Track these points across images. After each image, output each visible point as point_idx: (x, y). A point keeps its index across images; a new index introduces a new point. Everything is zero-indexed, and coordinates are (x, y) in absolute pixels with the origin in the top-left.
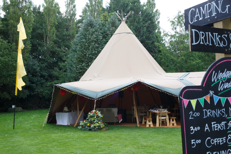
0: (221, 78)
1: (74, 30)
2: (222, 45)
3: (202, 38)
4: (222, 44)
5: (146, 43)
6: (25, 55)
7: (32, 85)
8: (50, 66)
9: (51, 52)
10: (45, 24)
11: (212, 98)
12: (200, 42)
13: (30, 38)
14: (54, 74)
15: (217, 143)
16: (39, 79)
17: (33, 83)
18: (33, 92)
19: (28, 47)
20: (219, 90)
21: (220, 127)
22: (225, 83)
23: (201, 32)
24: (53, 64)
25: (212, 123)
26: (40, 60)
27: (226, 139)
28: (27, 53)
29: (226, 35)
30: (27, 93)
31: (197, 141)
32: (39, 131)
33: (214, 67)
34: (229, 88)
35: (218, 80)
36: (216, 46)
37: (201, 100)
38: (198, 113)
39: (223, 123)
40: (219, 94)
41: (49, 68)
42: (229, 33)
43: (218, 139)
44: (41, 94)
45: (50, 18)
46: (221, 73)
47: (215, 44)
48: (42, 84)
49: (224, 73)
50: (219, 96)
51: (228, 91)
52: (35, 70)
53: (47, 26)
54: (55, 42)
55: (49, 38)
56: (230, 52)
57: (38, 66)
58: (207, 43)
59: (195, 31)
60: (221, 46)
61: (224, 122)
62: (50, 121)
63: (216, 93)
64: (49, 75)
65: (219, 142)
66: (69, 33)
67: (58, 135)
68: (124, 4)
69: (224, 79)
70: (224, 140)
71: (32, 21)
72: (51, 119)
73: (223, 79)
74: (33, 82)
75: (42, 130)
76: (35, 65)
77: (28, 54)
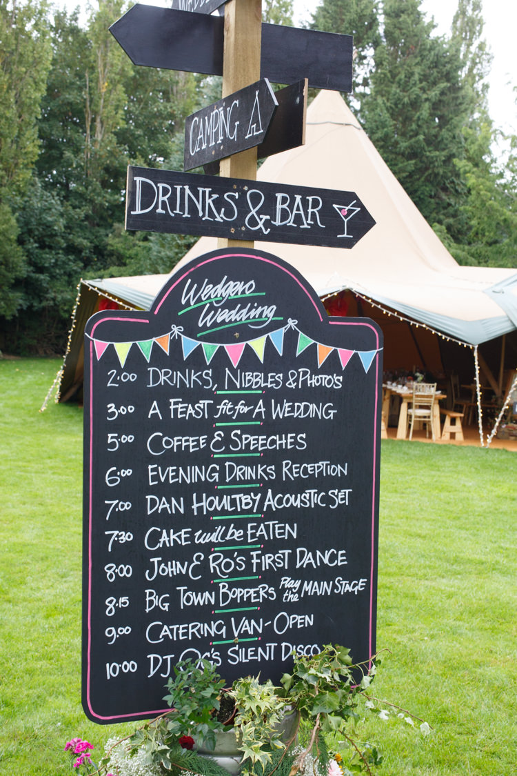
0: (209, 298)
1: (188, 101)
2: (222, 218)
3: (161, 199)
4: (222, 215)
5: (427, 157)
6: (18, 176)
7: (37, 275)
8: (102, 218)
9: (107, 169)
10: (92, 73)
11: (176, 344)
12: (156, 207)
13: (37, 118)
14: (112, 246)
15: (179, 447)
16: (62, 257)
17: (40, 269)
18: (41, 302)
19: (30, 149)
20: (200, 325)
21: (193, 412)
22: (220, 310)
23: (161, 185)
24: (110, 212)
25: (172, 401)
26: (67, 195)
27: (208, 441)
28: (27, 169)
29: (237, 195)
30: (21, 302)
31: (124, 436)
32: (24, 423)
33: (192, 270)
34: (230, 322)
35: (200, 300)
36: (204, 219)
37: (146, 346)
38: (132, 374)
39: (204, 403)
40: (198, 335)
41: (98, 225)
42: (246, 188)
43: (184, 439)
44: (66, 308)
45: (109, 54)
46: (211, 286)
47: (201, 214)
48: (70, 275)
49: (219, 286)
50: (199, 339)
51: (227, 328)
52: (48, 226)
53: (97, 82)
54: (123, 137)
55: (102, 122)
56: (243, 235)
57: (62, 215)
58: (178, 211)
59: (143, 183)
60: (218, 219)
61: (206, 402)
62: (68, 396)
63: (191, 332)
64: (96, 247)
65: (187, 447)
66: (171, 107)
67: (74, 440)
68: (361, 17)
69: (217, 299)
70: (201, 442)
71: (47, 59)
72: (73, 391)
73: (213, 300)
74: (40, 265)
75: (32, 422)
76: (50, 209)
77: (29, 174)
